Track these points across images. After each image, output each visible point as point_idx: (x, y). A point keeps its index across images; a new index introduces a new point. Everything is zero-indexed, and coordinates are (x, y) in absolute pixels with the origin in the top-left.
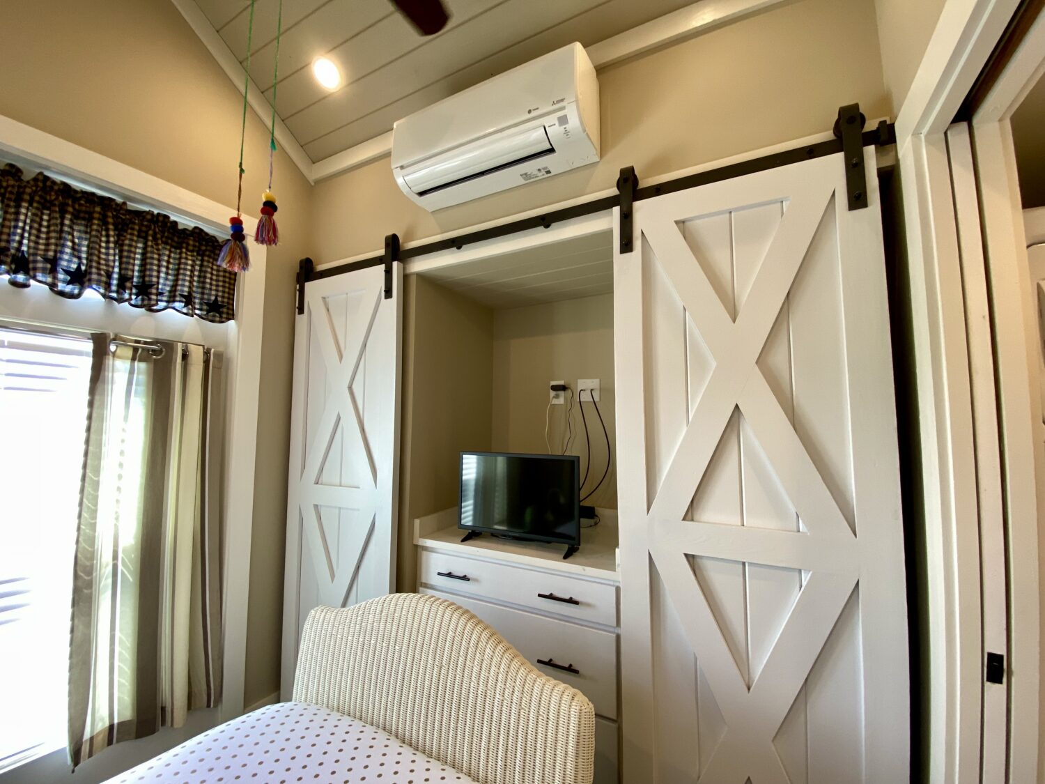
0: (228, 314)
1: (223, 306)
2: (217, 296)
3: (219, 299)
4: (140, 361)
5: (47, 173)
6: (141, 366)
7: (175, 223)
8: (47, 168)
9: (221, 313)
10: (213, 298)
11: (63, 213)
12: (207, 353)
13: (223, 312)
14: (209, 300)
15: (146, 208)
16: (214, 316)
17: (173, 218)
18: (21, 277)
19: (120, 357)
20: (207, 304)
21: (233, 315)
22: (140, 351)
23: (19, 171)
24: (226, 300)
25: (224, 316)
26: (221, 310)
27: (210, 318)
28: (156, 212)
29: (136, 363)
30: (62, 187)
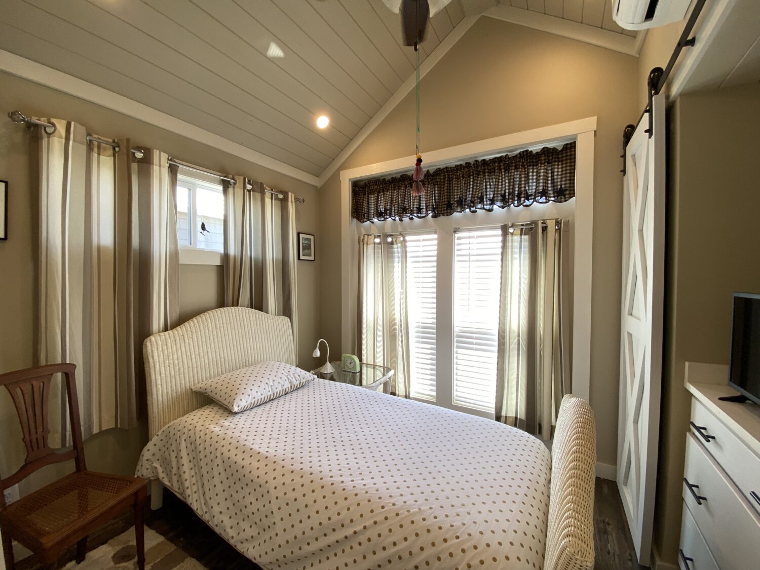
0: (570, 194)
1: (566, 190)
2: (561, 185)
3: (563, 186)
4: (525, 235)
5: (477, 159)
6: (525, 238)
7: (531, 151)
8: (477, 157)
9: (564, 195)
10: (559, 187)
11: (484, 173)
12: (558, 223)
13: (566, 194)
14: (557, 189)
15: (518, 152)
16: (561, 198)
17: (530, 149)
18: (473, 209)
19: (515, 235)
20: (557, 192)
21: (574, 194)
22: (524, 229)
23: (469, 163)
24: (568, 185)
25: (567, 196)
26: (565, 193)
27: (559, 200)
28: (522, 150)
29: (523, 237)
30: (482, 162)
